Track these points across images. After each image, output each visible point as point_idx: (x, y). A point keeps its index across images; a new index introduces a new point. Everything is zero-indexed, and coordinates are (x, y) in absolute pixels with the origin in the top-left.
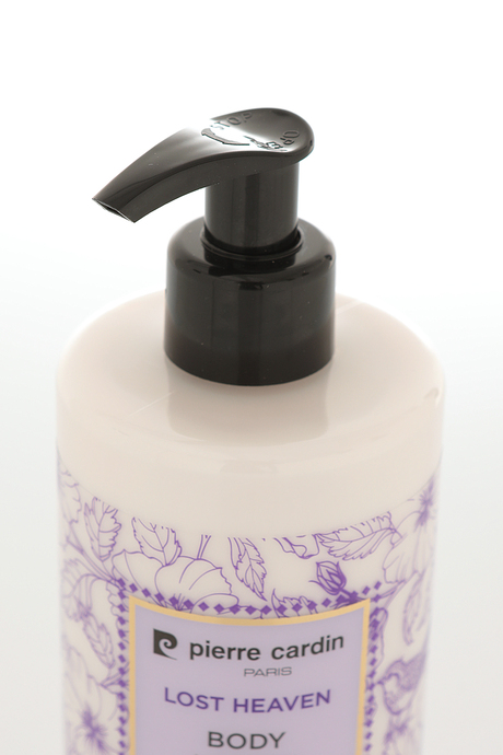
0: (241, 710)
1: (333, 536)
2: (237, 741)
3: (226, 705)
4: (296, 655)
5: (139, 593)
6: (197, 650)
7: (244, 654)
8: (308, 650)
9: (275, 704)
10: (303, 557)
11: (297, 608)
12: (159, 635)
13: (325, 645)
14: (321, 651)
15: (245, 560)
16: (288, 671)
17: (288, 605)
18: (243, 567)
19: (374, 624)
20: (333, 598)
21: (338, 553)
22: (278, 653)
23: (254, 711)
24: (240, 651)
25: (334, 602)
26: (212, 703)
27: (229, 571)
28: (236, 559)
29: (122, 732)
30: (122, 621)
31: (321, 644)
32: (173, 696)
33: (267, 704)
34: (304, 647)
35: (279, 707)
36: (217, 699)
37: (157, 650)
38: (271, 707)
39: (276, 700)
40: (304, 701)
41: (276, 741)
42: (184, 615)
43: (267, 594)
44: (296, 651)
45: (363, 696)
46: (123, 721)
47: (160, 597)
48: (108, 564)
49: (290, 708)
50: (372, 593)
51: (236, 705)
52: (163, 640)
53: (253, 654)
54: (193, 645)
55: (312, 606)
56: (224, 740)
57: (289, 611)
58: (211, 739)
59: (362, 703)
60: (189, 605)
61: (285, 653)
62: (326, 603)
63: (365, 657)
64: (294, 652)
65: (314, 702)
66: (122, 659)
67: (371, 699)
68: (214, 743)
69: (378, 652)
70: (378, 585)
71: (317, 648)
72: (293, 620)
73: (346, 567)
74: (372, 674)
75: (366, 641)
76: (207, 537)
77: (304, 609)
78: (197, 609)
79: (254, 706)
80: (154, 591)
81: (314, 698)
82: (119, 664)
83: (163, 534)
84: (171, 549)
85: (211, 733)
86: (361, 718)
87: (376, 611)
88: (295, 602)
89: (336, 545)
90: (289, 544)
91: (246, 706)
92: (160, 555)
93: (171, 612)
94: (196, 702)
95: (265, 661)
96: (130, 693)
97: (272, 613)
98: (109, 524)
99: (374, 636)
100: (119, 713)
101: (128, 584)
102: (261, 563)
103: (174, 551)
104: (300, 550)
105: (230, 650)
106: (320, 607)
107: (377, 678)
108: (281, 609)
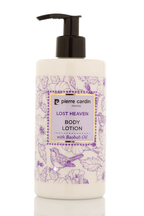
0: (71, 114)
1: (88, 77)
2: (71, 122)
3: (69, 114)
4: (82, 103)
5: (52, 92)
6: (63, 102)
7: (72, 102)
8: (84, 102)
9: (78, 114)
10: (82, 81)
11: (81, 92)
12: (56, 100)
13: (87, 102)
14: (86, 103)
15: (72, 81)
16: (80, 106)
17: (80, 91)
18: (71, 82)
19: (96, 101)
20: (88, 91)
21: (89, 82)
22: (78, 102)
23: (74, 115)
24: (71, 101)
25: (88, 92)
26: (66, 113)
27: (69, 83)
28: (70, 80)
29: (48, 126)
30: (48, 100)
31: (86, 101)
32: (58, 114)
33: (76, 113)
34: (83, 101)
35: (79, 114)
36: (67, 112)
37: (55, 104)
38: (77, 114)
39: (78, 113)
40: (83, 114)
41: (78, 122)
42: (61, 94)
43: (76, 88)
44: (82, 102)
45: (95, 117)
46: (48, 123)
47: (56, 92)
48: (46, 89)
49: (81, 115)
50: (95, 93)
51: (70, 114)
52: (56, 101)
53: (73, 102)
54: (62, 101)
55: (84, 92)
56: (68, 122)
57: (80, 93)
58: (66, 122)
59: (94, 119)
60: (61, 92)
61: (79, 102)
62: (87, 92)
63: (95, 108)
64: (81, 102)
65: (85, 114)
66: (48, 109)
67: (96, 118)
68: (66, 123)
69: (97, 107)
70: (96, 92)
71: (85, 102)
72: (81, 95)
73: (90, 85)
74: (96, 112)
75: (94, 104)
76: (65, 76)
77: (83, 93)
78: (63, 92)
79: (74, 114)
80: (55, 91)
81: (85, 113)
82: (48, 110)
83: (56, 77)
84: (58, 80)
85: (66, 121)
86: (94, 122)
87: (96, 98)
88: (81, 91)
89: (89, 80)
90: (80, 78)
91: (72, 114)
92: (56, 82)
93: (58, 94)
94: (63, 114)
95: (76, 104)
96: (50, 116)
97: (77, 93)
98: (46, 80)
99: (96, 104)
100: (48, 122)
101: (50, 91)
102: (75, 81)
103: (59, 81)
104: (82, 79)
105: (69, 101)
106: (86, 93)
107: (97, 114)
108: (79, 92)
